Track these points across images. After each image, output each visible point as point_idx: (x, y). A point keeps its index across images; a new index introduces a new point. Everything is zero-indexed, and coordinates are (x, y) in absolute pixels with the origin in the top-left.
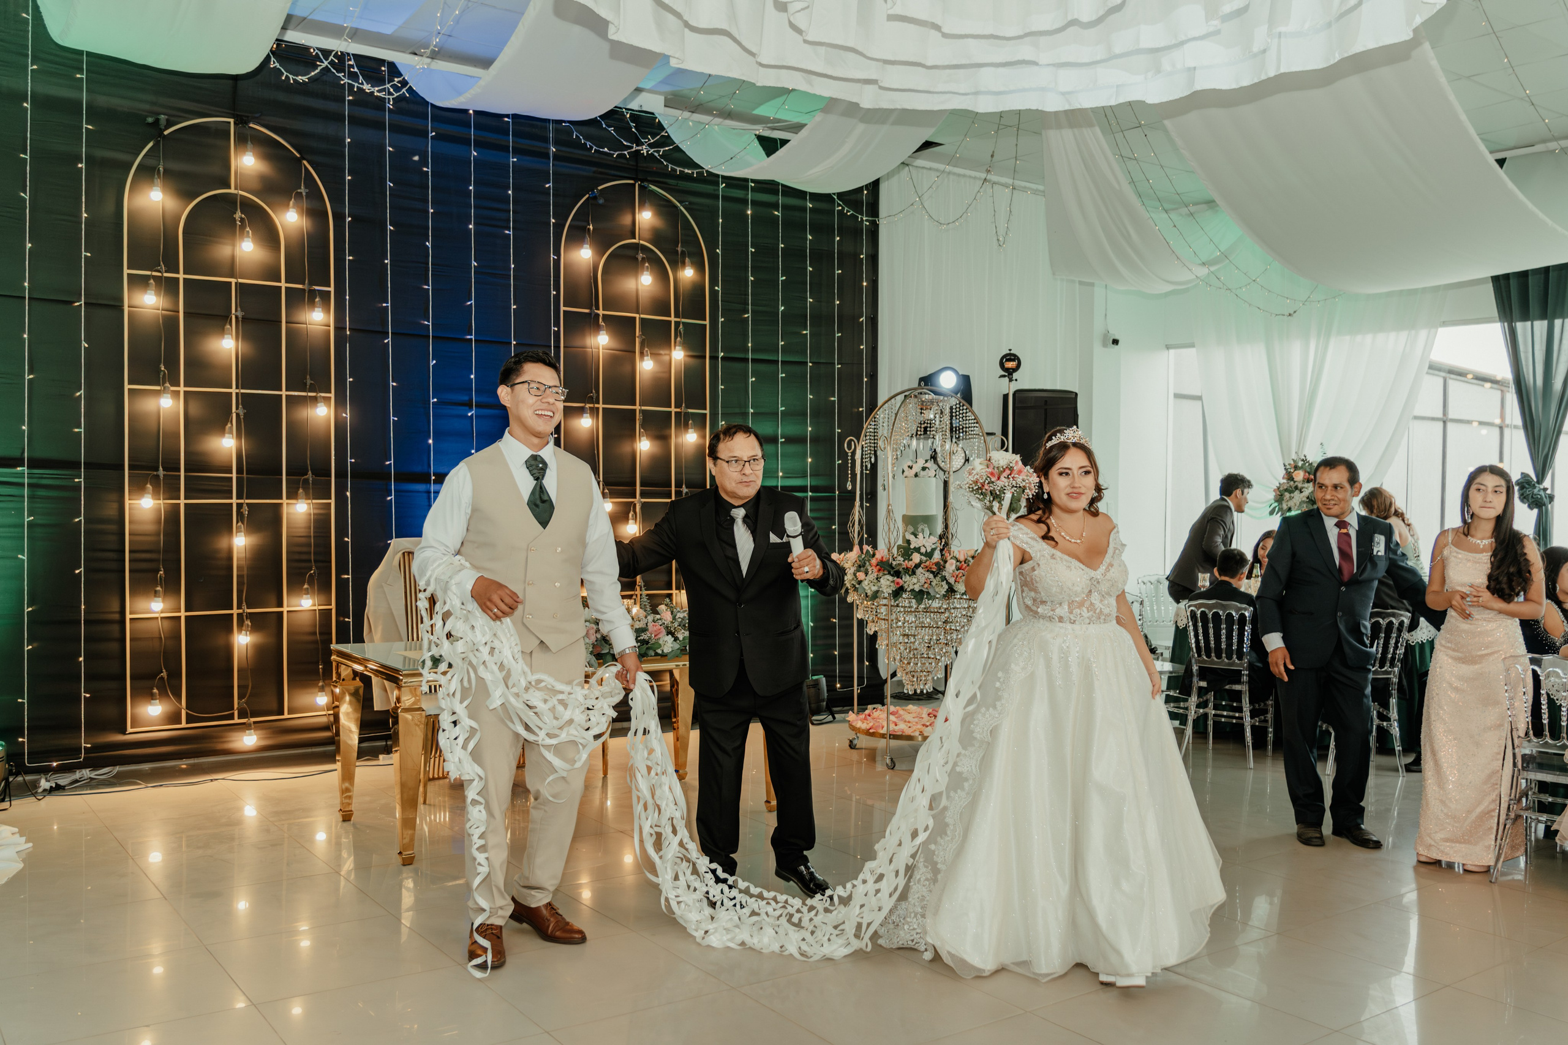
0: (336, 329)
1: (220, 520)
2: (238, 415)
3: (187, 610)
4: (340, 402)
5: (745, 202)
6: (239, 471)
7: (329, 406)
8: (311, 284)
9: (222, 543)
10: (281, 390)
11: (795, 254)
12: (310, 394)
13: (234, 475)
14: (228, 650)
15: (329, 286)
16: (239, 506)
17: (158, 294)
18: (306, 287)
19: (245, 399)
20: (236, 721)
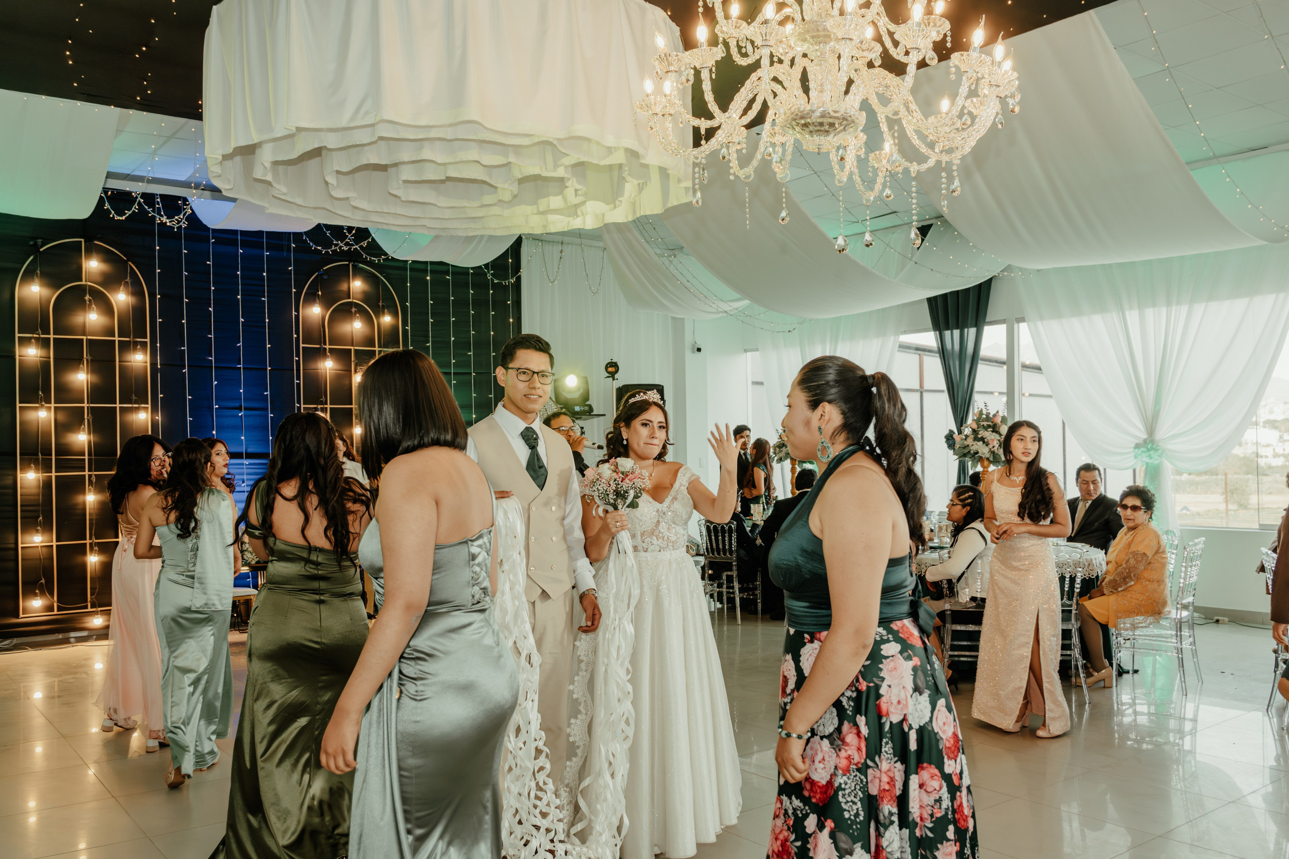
0: (151, 364)
1: (78, 486)
2: (88, 420)
3: (57, 541)
4: (154, 410)
5: (425, 271)
6: (90, 454)
7: (147, 412)
8: (135, 337)
9: (80, 498)
10: (116, 404)
11: (461, 304)
12: (135, 406)
13: (86, 457)
14: (84, 566)
15: (146, 338)
16: (90, 476)
17: (37, 348)
18: (131, 339)
19: (92, 410)
20: (89, 609)
